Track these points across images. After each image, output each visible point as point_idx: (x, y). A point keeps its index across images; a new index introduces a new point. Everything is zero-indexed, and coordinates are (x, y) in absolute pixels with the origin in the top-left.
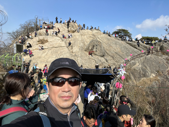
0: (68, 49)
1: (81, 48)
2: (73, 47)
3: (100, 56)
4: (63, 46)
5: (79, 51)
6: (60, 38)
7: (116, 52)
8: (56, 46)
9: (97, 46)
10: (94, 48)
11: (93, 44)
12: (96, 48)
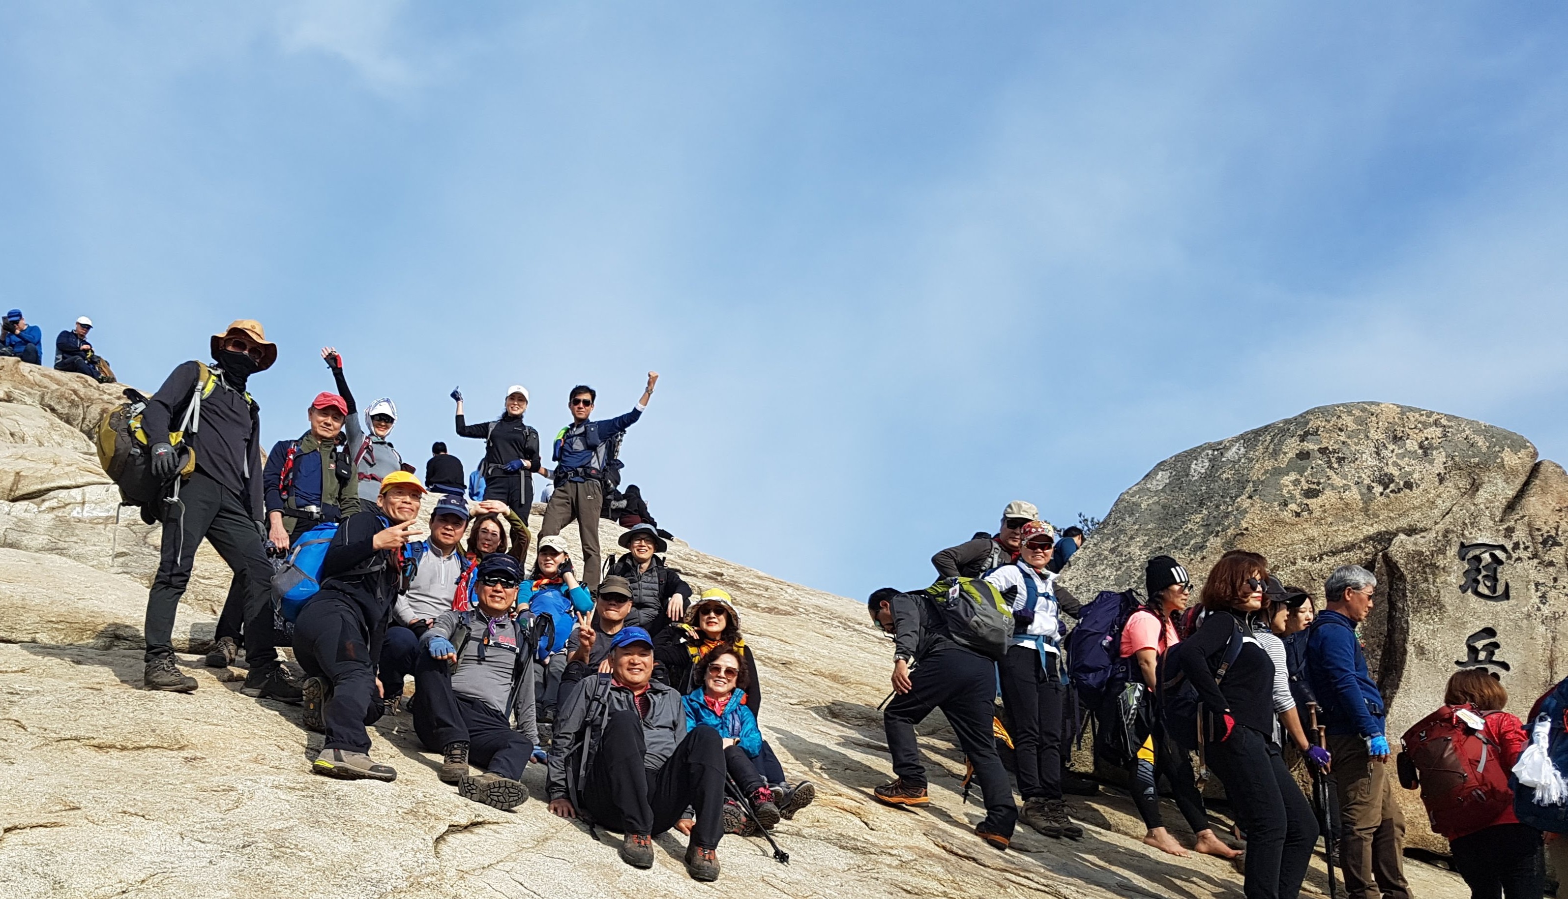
9: (1506, 596)
10: (1421, 651)
11: (1340, 540)
12: (1479, 645)
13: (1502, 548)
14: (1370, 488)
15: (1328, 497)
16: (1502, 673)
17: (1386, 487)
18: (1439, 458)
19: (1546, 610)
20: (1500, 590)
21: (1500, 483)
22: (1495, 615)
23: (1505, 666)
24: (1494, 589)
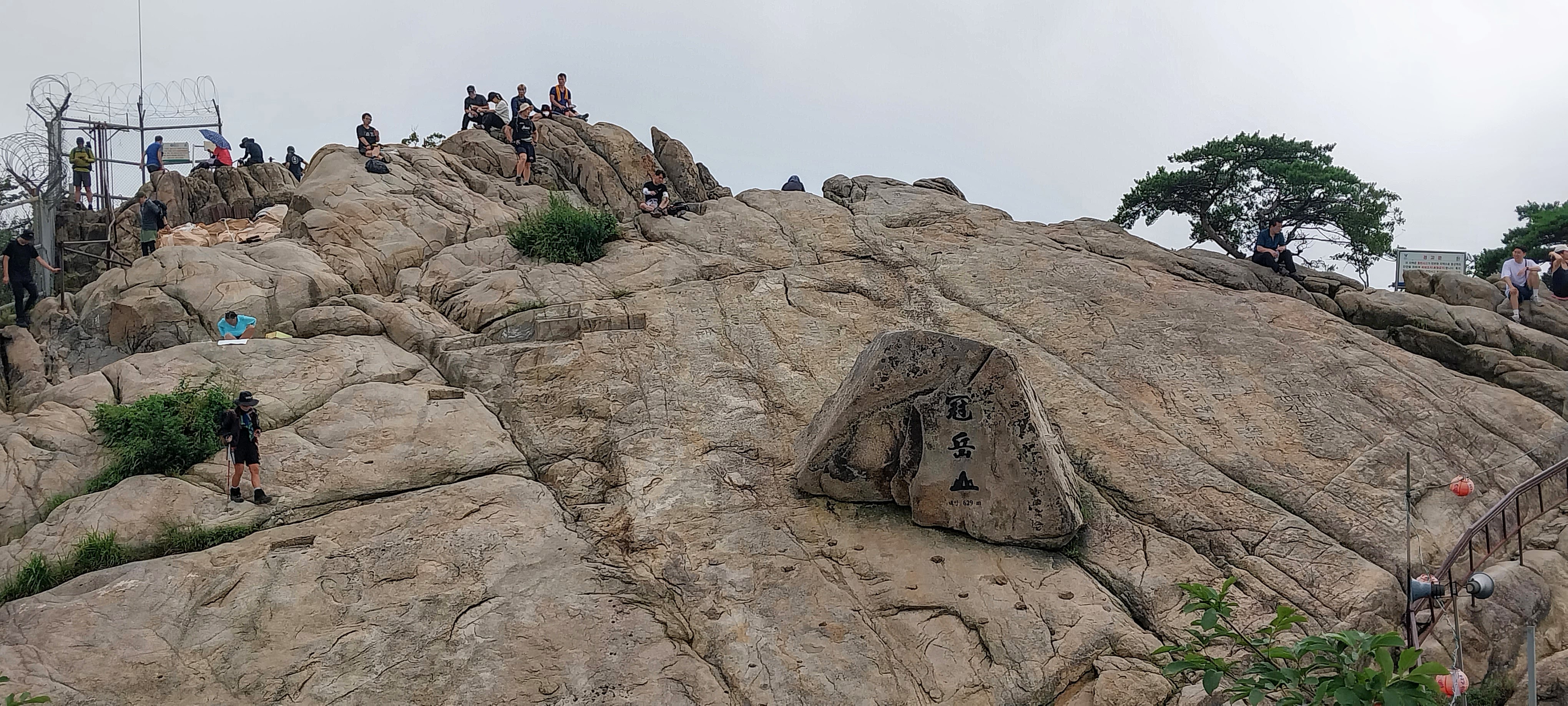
0: (548, 500)
1: (737, 465)
2: (630, 463)
3: (1024, 546)
4: (479, 460)
5: (716, 512)
6: (417, 347)
7: (1228, 458)
8: (376, 479)
9: (970, 417)
10: (930, 446)
11: (899, 398)
12: (959, 440)
13: (967, 397)
14: (908, 375)
15: (891, 380)
16: (971, 450)
17: (915, 373)
18: (940, 357)
19: (991, 422)
20: (967, 416)
21: (969, 366)
22: (965, 427)
23: (973, 448)
24: (964, 415)
